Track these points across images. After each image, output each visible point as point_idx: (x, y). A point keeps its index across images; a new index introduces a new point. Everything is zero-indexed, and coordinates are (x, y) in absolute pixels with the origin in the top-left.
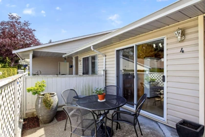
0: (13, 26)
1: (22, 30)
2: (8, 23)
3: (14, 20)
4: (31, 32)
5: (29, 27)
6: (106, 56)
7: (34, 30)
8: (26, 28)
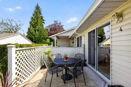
0: (55, 25)
1: (58, 26)
2: (54, 25)
3: (56, 23)
4: (62, 27)
5: (61, 25)
6: (84, 36)
7: (63, 26)
8: (60, 25)
